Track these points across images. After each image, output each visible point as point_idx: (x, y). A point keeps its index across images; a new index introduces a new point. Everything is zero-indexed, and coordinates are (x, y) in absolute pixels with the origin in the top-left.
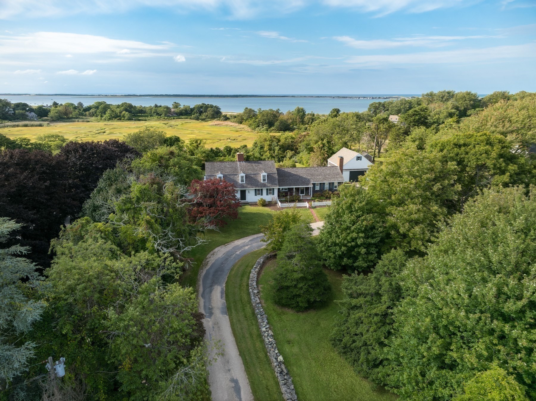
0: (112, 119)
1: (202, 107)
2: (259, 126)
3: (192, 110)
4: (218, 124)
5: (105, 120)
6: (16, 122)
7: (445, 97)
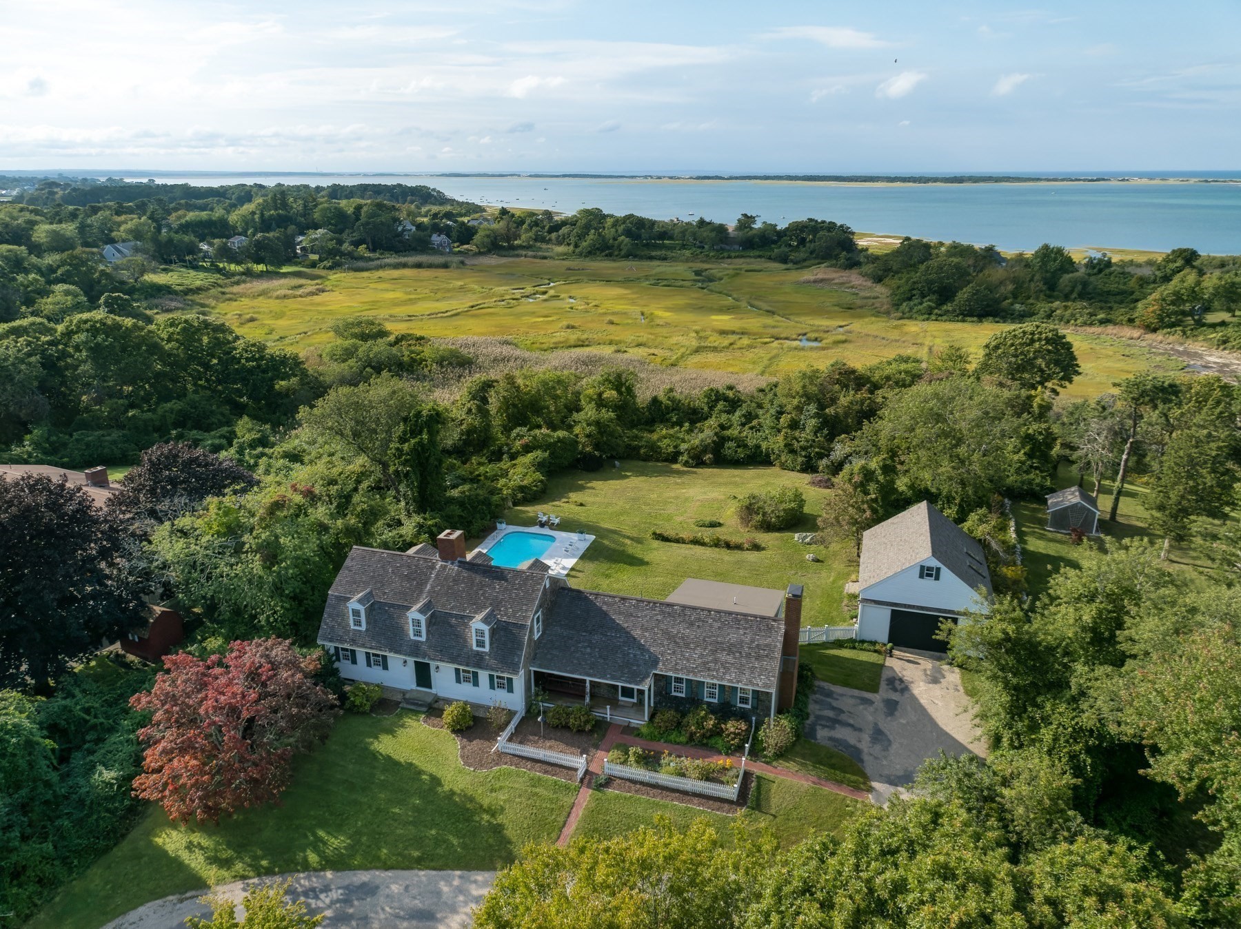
0: (595, 254)
1: (805, 228)
2: (911, 298)
3: (781, 234)
4: (822, 280)
5: (580, 255)
6: (405, 256)
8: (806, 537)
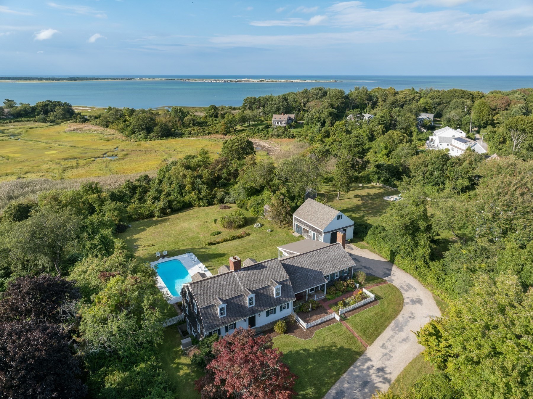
1: (47, 105)
2: (134, 133)
3: (34, 109)
4: (77, 129)
7: (319, 95)
8: (258, 225)
